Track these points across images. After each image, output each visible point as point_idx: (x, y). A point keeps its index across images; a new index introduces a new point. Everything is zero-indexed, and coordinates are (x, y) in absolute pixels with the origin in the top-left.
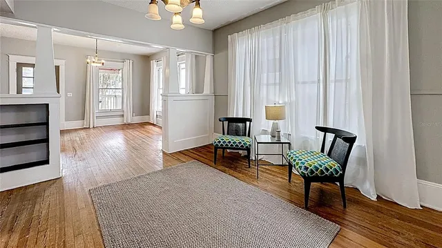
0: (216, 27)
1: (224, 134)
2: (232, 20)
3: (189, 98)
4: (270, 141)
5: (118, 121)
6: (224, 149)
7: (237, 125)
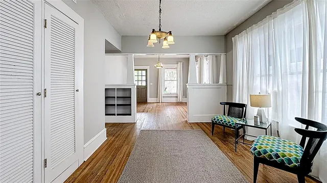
0: (226, 32)
1: (224, 115)
2: (235, 25)
3: (211, 87)
4: (253, 125)
5: (174, 100)
6: (224, 126)
7: (235, 109)
